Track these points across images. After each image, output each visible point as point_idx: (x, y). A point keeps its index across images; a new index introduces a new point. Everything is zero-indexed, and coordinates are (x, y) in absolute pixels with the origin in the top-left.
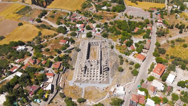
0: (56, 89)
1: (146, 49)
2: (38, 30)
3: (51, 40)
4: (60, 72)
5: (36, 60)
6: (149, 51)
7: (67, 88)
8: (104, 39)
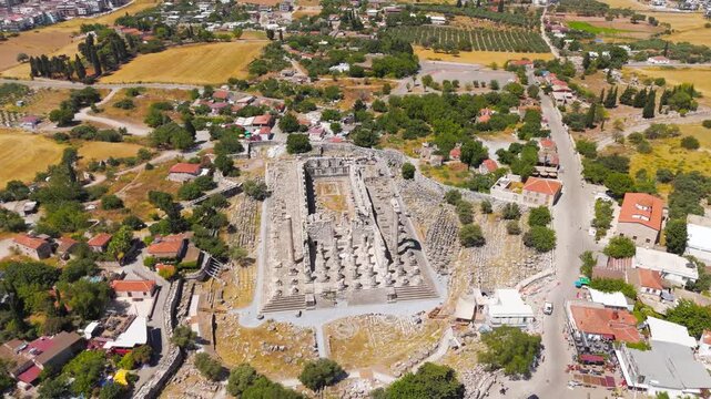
0: (171, 340)
1: (548, 165)
2: (60, 148)
3: (126, 175)
4: (188, 275)
5: (56, 241)
6: (562, 172)
7: (230, 339)
8: (367, 152)
